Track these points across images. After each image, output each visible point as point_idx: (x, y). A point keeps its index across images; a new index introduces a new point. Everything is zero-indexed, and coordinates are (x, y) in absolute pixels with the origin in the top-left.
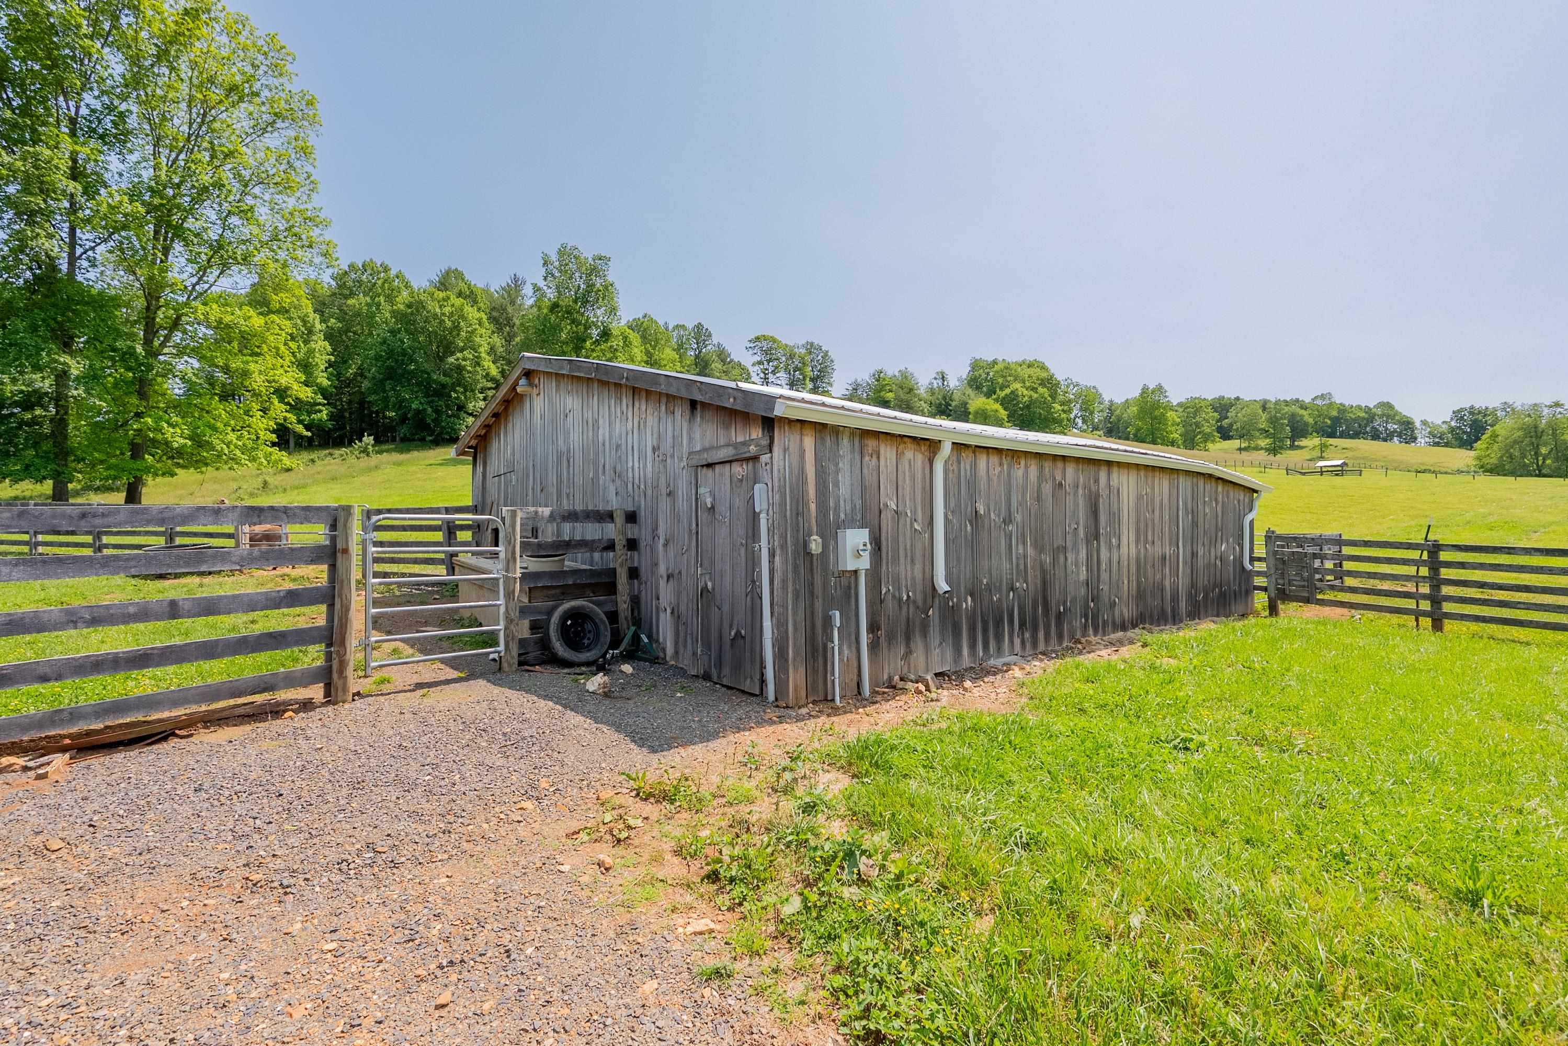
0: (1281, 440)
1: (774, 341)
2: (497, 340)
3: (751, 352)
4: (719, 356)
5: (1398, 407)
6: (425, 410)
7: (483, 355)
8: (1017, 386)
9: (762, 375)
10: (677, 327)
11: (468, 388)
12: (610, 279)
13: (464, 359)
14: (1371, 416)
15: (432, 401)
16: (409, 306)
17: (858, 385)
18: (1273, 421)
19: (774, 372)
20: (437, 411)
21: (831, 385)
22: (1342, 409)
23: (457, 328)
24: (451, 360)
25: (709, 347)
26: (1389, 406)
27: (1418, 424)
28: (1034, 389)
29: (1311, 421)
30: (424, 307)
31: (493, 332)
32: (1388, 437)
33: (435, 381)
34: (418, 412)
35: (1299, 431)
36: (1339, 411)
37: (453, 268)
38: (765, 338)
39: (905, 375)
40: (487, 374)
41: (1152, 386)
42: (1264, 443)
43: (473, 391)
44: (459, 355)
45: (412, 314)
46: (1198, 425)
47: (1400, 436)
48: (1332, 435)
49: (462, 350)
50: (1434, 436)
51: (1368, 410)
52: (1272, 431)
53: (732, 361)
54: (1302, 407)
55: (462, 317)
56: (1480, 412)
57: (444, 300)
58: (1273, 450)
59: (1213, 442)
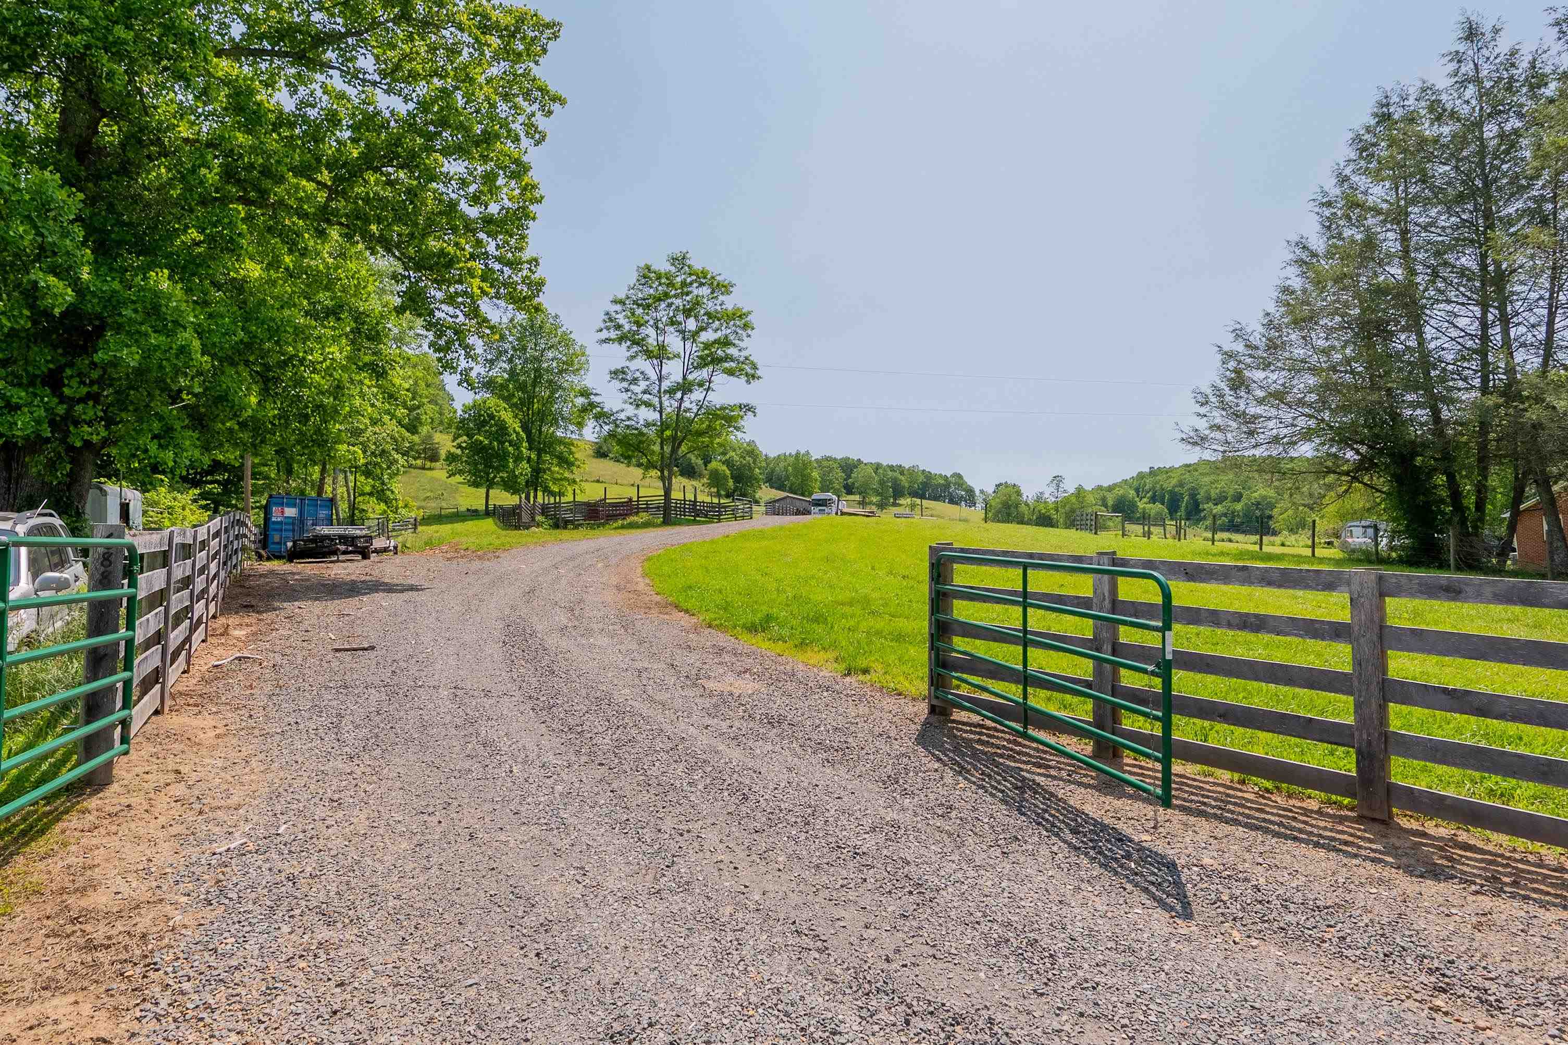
0: (887, 498)
5: (966, 478)
14: (947, 486)
18: (882, 483)
22: (928, 476)
26: (959, 476)
27: (977, 493)
29: (907, 485)
32: (958, 501)
35: (898, 492)
36: (926, 477)
41: (803, 452)
42: (875, 499)
46: (831, 482)
47: (965, 501)
48: (922, 497)
51: (946, 478)
52: (881, 490)
54: (902, 473)
58: (882, 506)
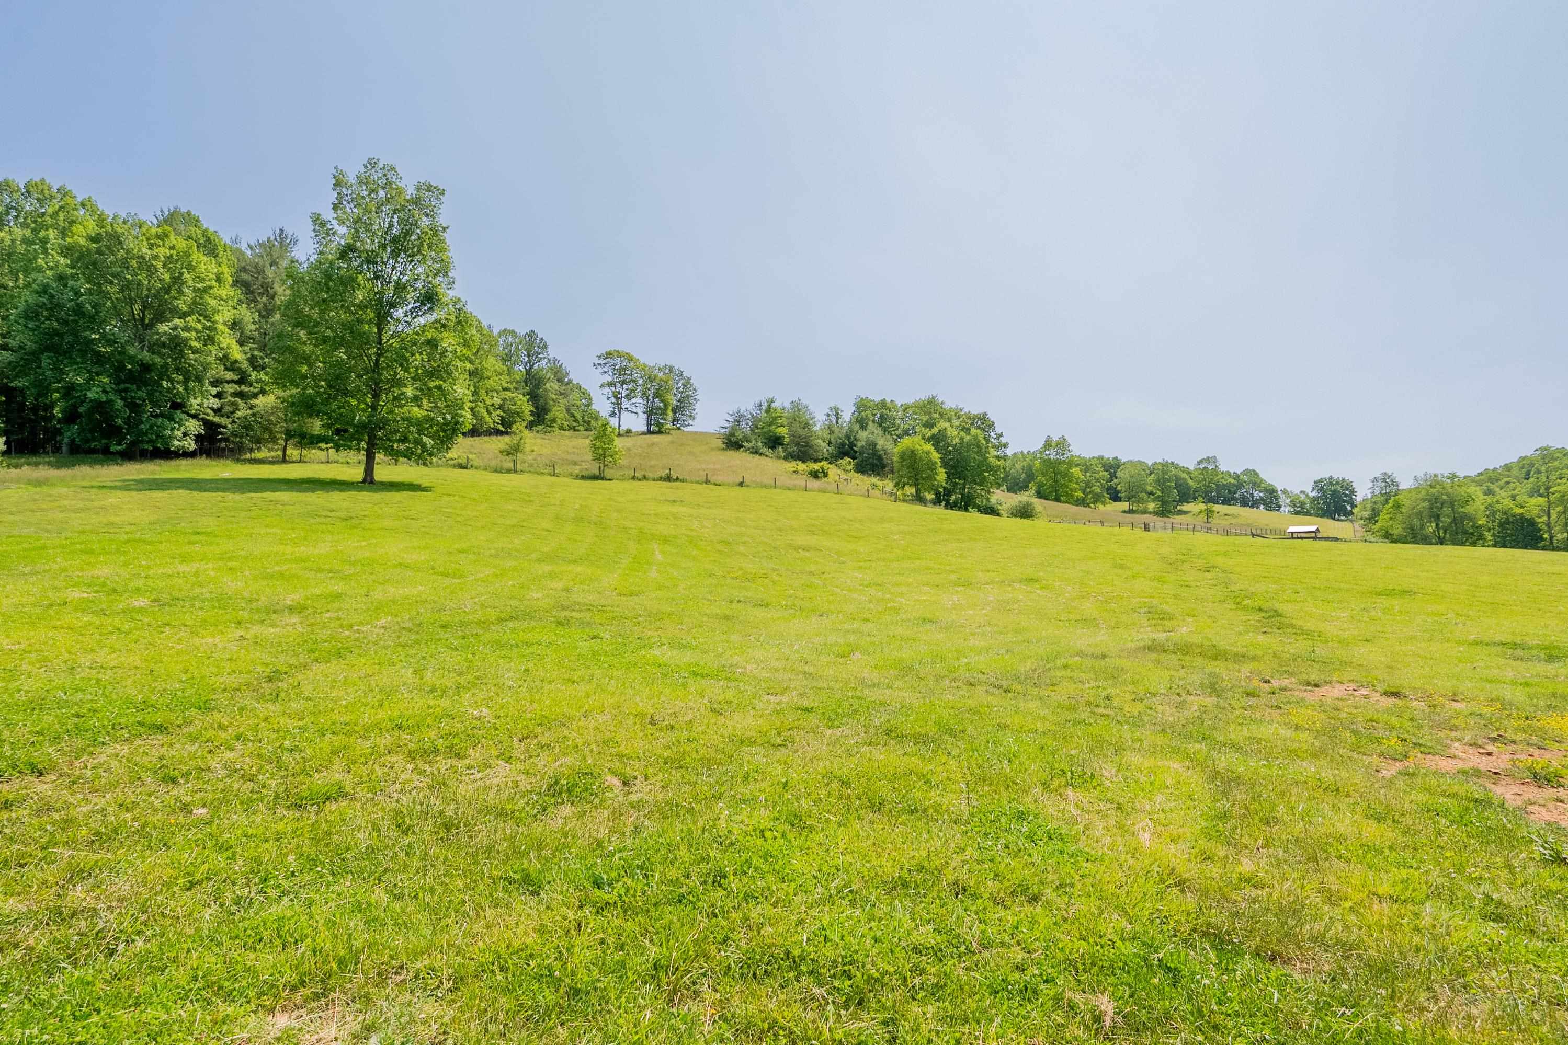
0: (1167, 504)
1: (631, 359)
2: (247, 316)
3: (600, 370)
4: (555, 374)
5: (1263, 476)
6: (110, 402)
7: (220, 327)
8: (943, 424)
9: (614, 400)
10: (504, 332)
11: (192, 376)
12: (442, 220)
13: (187, 329)
14: (1239, 483)
15: (126, 390)
16: (95, 239)
17: (741, 416)
18: (1161, 483)
19: (629, 397)
20: (134, 407)
21: (693, 418)
23: (177, 280)
24: (163, 328)
25: (544, 362)
26: (1254, 473)
27: (1281, 493)
28: (967, 431)
29: (1194, 485)
30: (120, 243)
31: (240, 302)
32: (1255, 504)
33: (132, 359)
34: (99, 406)
35: (1186, 495)
37: (184, 210)
38: (620, 355)
39: (796, 405)
40: (226, 356)
41: (1055, 438)
42: (1151, 506)
43: (199, 379)
44: (177, 321)
45: (99, 252)
47: (1266, 504)
48: (1215, 502)
49: (183, 315)
50: (1295, 506)
51: (1236, 477)
52: (1159, 493)
53: (570, 382)
54: (1185, 472)
55: (191, 268)
56: (1337, 483)
57: (158, 236)
58: (1161, 514)
59: (1104, 503)
